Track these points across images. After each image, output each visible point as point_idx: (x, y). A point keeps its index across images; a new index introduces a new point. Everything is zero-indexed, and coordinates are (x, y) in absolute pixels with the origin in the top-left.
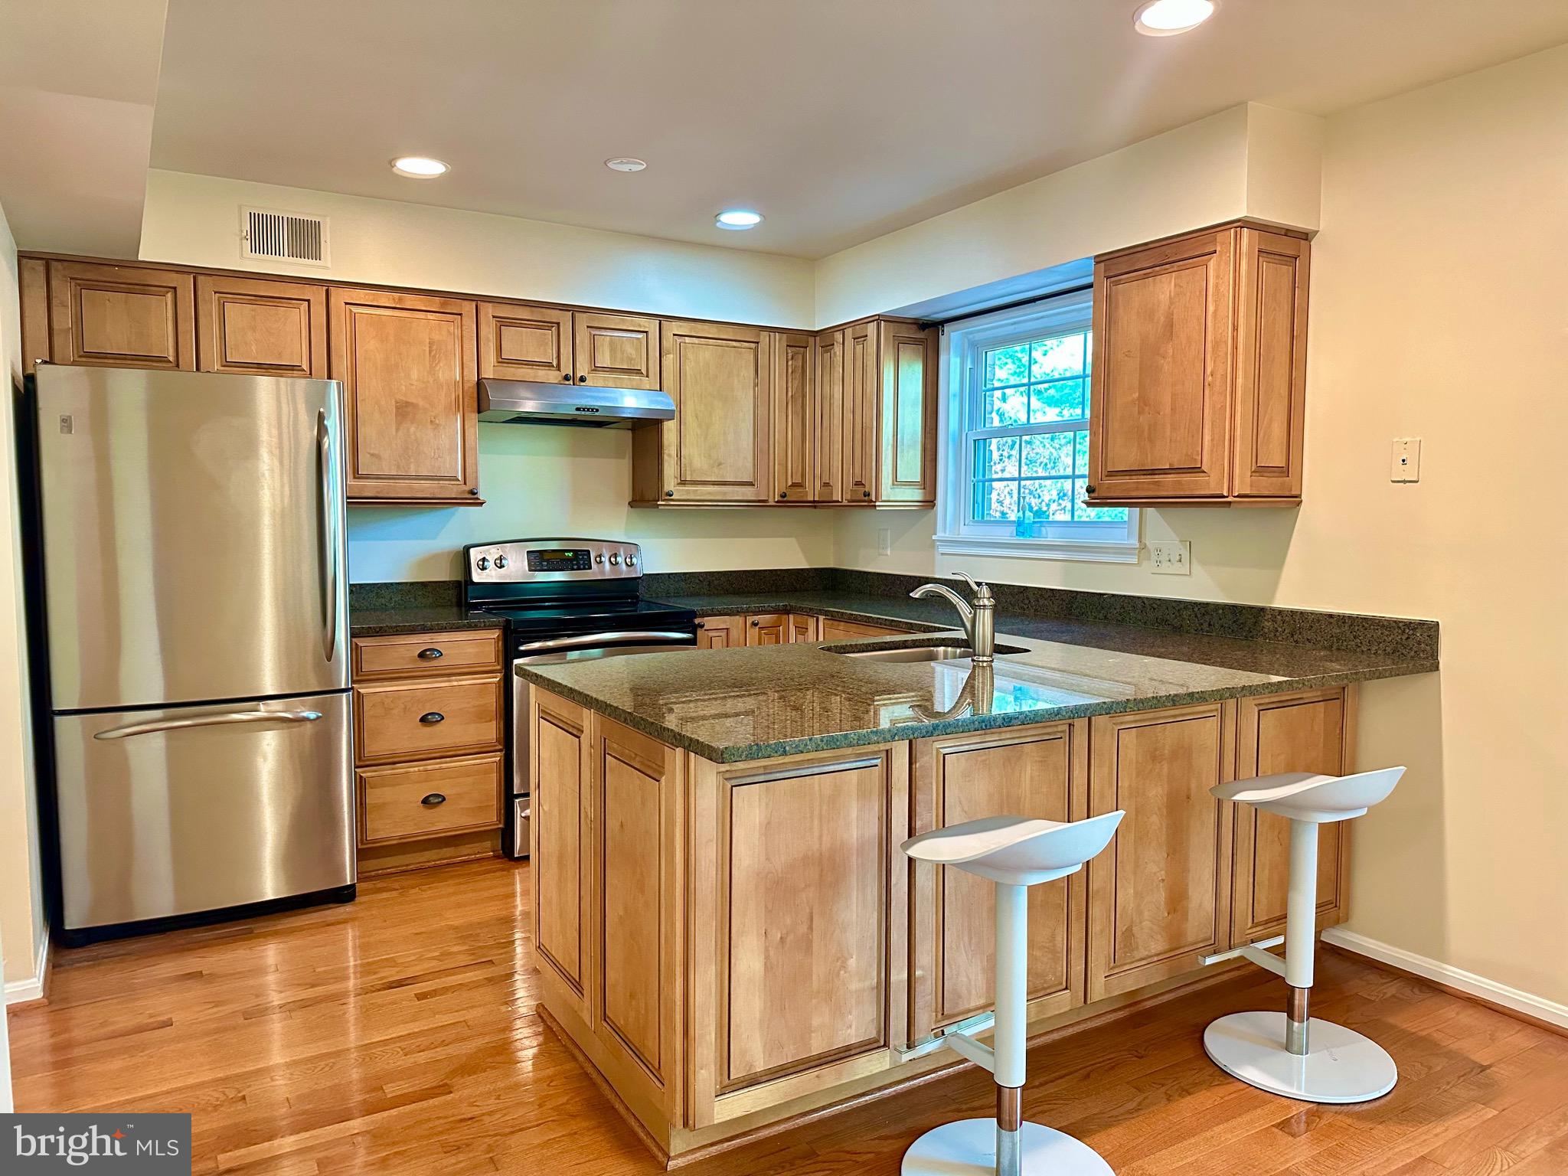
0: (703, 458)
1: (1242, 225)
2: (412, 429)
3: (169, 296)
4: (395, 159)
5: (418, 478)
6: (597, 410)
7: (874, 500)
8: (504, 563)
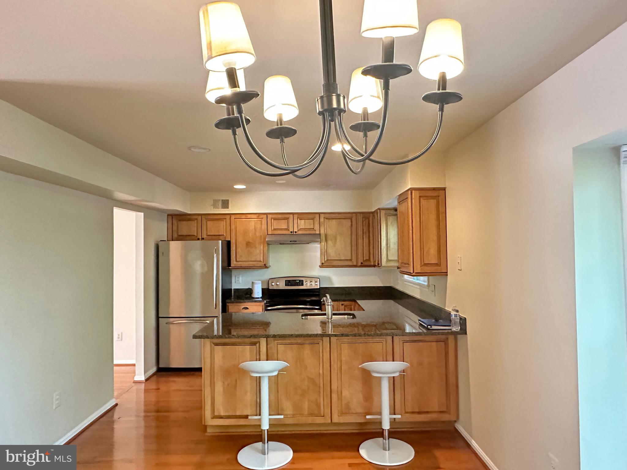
0: (334, 253)
2: (250, 249)
3: (196, 221)
4: (234, 186)
5: (251, 261)
6: (296, 241)
7: (380, 266)
8: (278, 283)
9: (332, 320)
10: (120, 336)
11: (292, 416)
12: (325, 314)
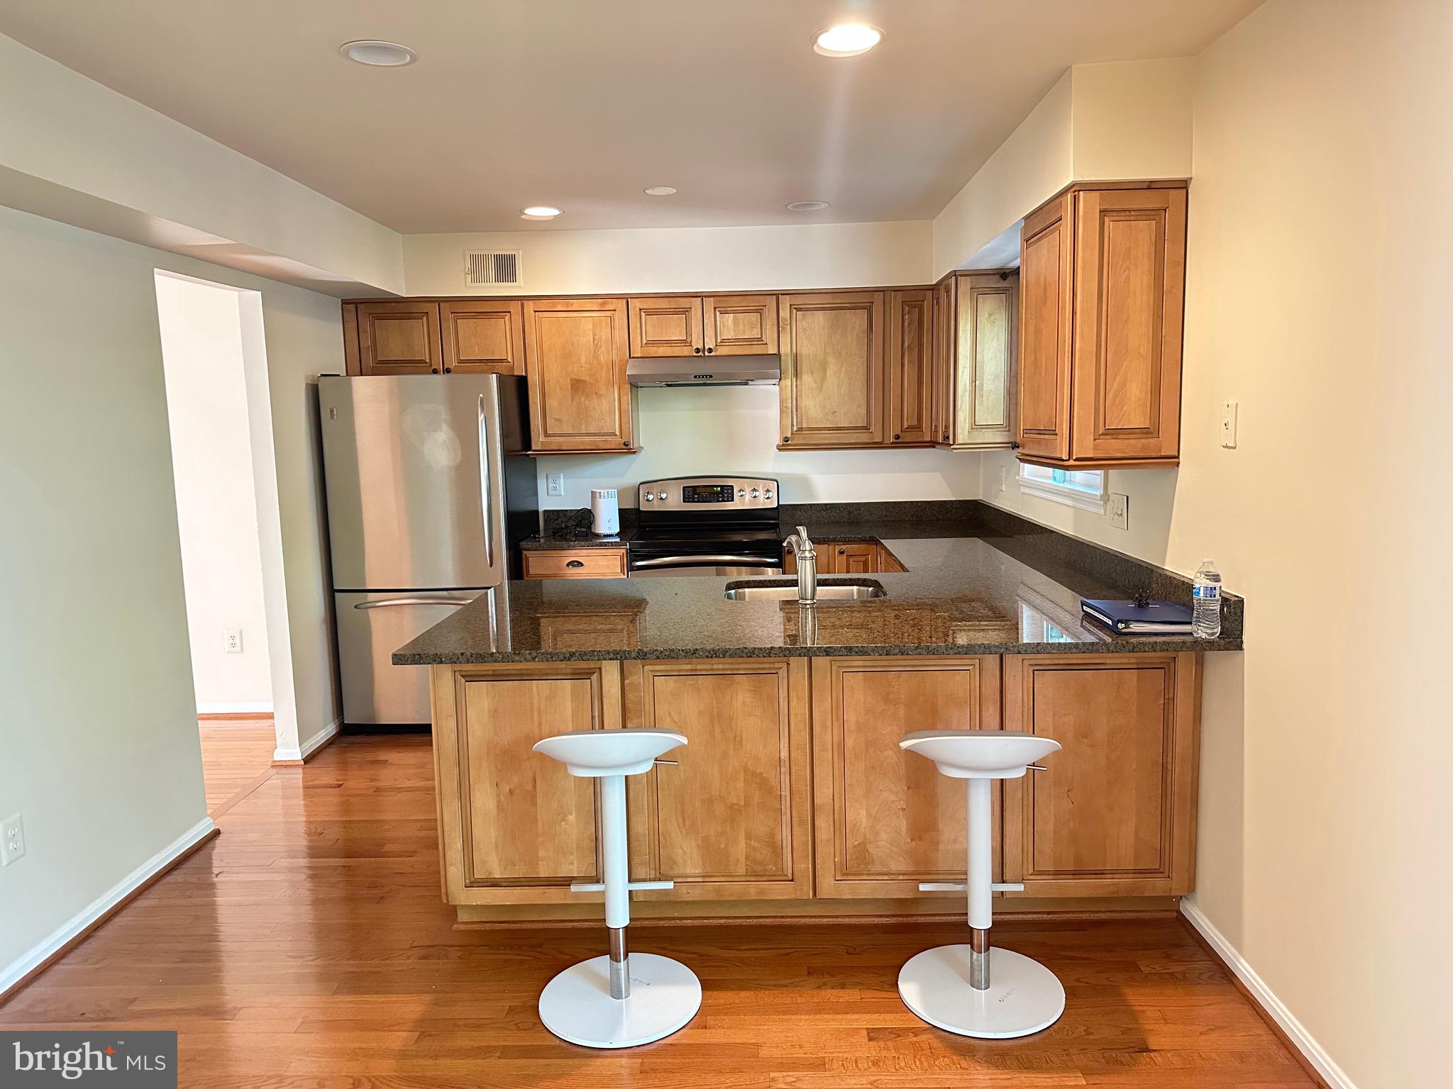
0: (818, 408)
1: (1078, 189)
2: (583, 399)
3: (425, 318)
4: (524, 209)
6: (711, 376)
7: (951, 443)
8: (664, 496)
9: (815, 601)
10: (237, 641)
11: (701, 880)
12: (794, 583)
